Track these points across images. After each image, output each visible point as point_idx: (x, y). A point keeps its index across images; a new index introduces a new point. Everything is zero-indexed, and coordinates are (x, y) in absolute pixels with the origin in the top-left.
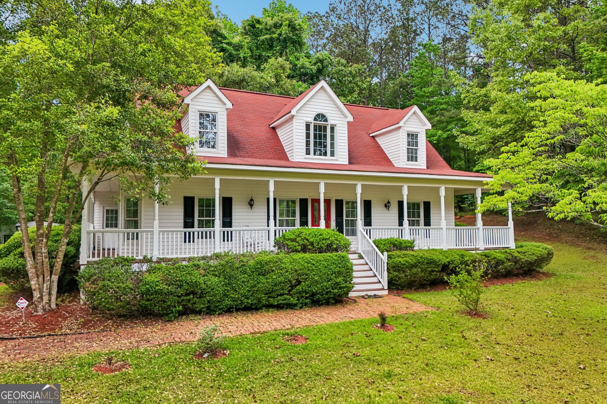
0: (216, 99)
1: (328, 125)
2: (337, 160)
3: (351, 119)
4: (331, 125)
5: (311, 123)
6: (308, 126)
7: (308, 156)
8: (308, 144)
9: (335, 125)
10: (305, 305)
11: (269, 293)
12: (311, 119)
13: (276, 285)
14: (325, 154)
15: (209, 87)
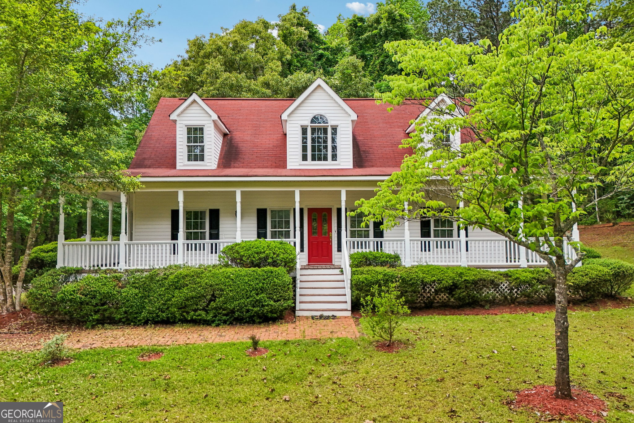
0: (203, 112)
1: (328, 126)
2: (339, 165)
3: (354, 117)
4: (331, 126)
5: (308, 126)
6: (304, 131)
7: (305, 162)
8: (304, 149)
9: (337, 126)
10: (223, 323)
11: (183, 307)
12: (307, 122)
13: (187, 300)
14: (326, 159)
15: (194, 101)
